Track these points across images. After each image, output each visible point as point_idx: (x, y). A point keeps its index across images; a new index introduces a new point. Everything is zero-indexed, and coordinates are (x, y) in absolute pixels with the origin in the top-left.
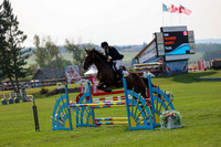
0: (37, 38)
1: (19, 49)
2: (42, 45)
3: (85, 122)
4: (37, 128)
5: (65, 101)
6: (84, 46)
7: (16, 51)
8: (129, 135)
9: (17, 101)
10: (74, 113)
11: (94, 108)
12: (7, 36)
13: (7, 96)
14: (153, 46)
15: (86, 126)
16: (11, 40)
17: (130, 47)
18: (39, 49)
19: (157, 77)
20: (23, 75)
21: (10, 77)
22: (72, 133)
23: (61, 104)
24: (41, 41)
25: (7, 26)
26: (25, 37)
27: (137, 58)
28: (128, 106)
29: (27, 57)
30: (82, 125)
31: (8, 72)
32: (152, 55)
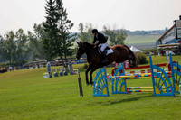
0: (81, 25)
1: (68, 34)
2: (85, 30)
3: (118, 90)
4: (82, 95)
5: (103, 74)
6: (118, 31)
7: (65, 36)
8: (154, 100)
9: (66, 74)
10: (110, 83)
11: (126, 79)
12: (58, 24)
13: (58, 70)
14: (173, 31)
15: (120, 93)
16: (61, 27)
17: (154, 32)
18: (83, 34)
19: (176, 54)
20: (70, 54)
21: (60, 55)
22: (109, 98)
23: (100, 76)
24: (84, 27)
25: (59, 16)
26: (72, 25)
27: (160, 40)
28: (153, 78)
29: (74, 40)
30: (117, 93)
31: (59, 52)
32: (173, 37)
